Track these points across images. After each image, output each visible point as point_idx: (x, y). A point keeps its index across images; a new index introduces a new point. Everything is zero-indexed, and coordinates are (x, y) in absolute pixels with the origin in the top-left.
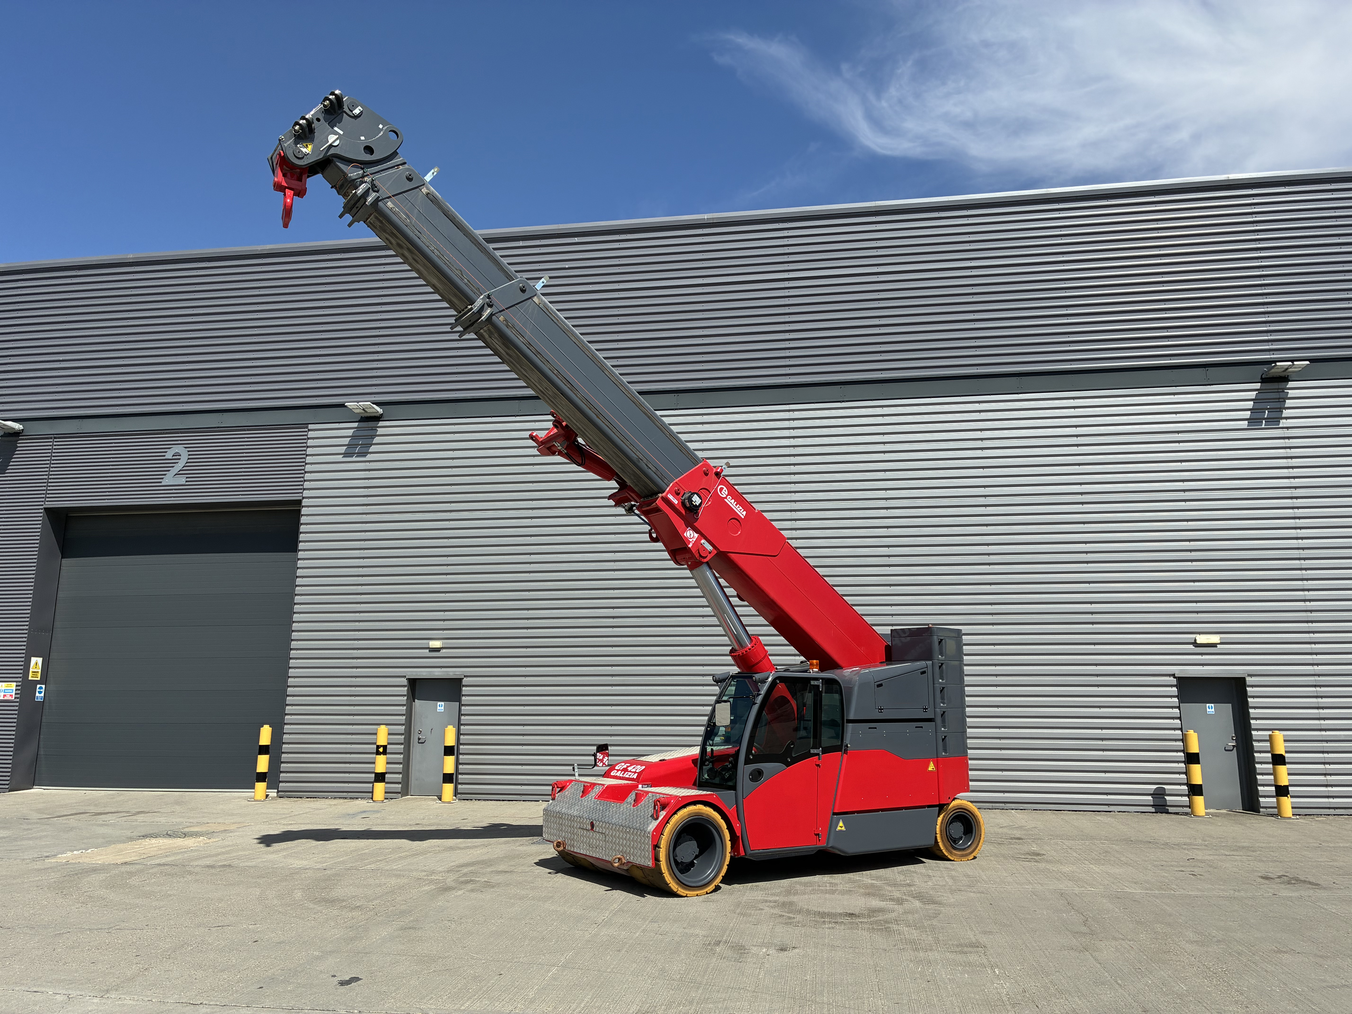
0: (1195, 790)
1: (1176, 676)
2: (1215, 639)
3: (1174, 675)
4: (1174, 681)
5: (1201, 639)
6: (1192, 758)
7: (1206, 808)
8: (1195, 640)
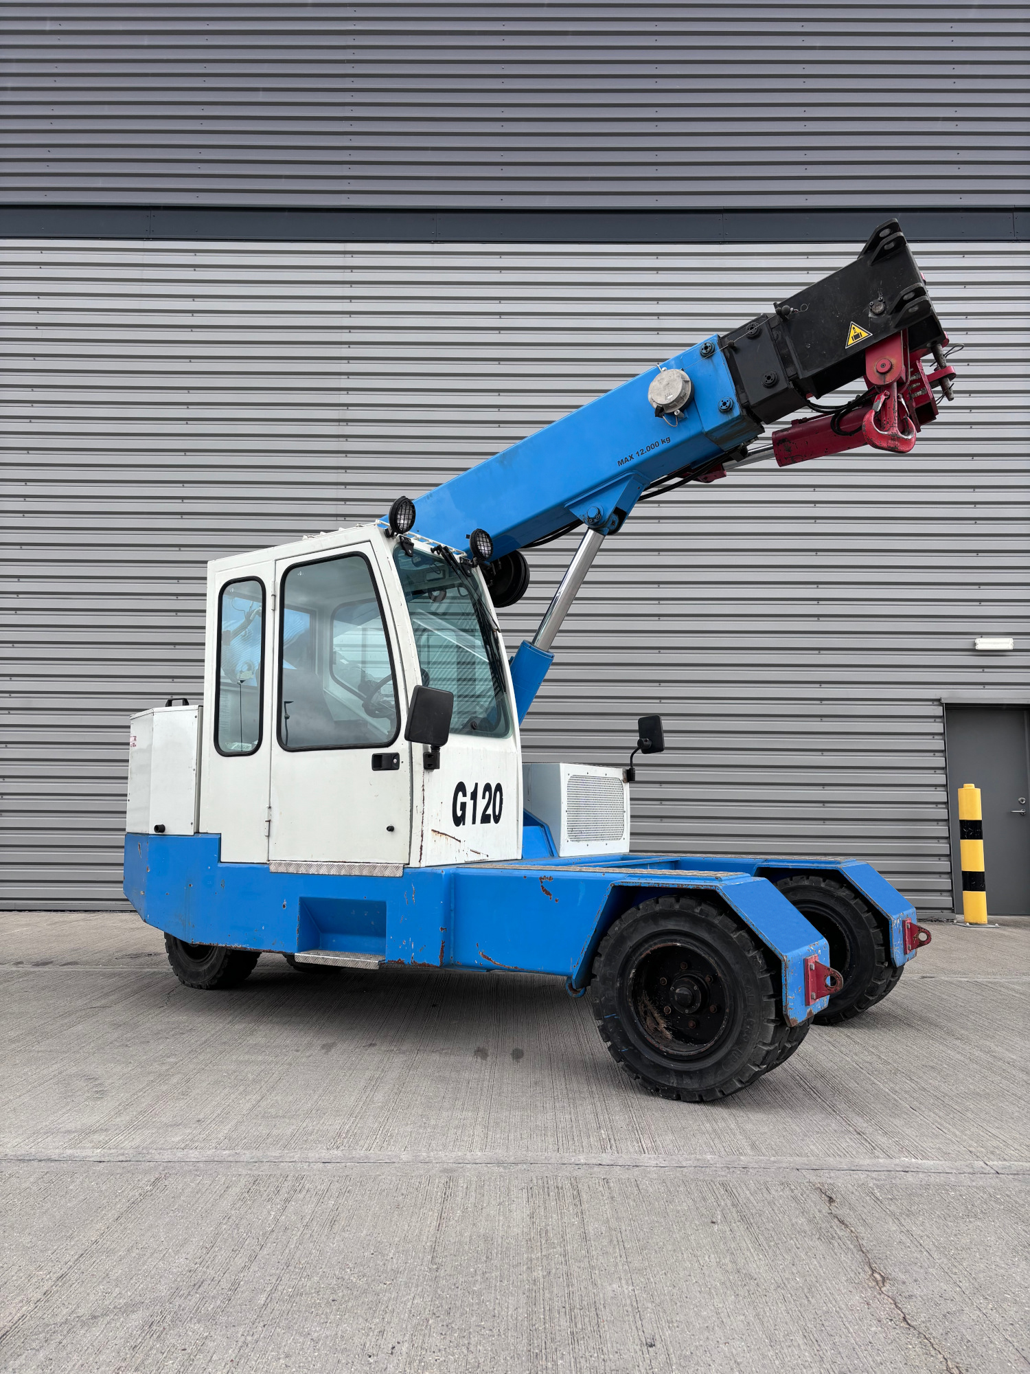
0: (973, 881)
1: (943, 701)
2: (1006, 643)
3: (939, 700)
4: (939, 711)
5: (983, 644)
6: (971, 830)
7: (989, 914)
8: (975, 644)
